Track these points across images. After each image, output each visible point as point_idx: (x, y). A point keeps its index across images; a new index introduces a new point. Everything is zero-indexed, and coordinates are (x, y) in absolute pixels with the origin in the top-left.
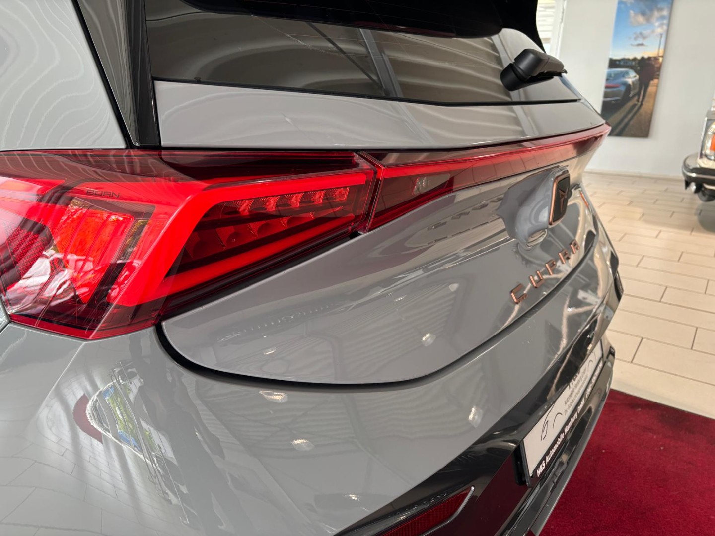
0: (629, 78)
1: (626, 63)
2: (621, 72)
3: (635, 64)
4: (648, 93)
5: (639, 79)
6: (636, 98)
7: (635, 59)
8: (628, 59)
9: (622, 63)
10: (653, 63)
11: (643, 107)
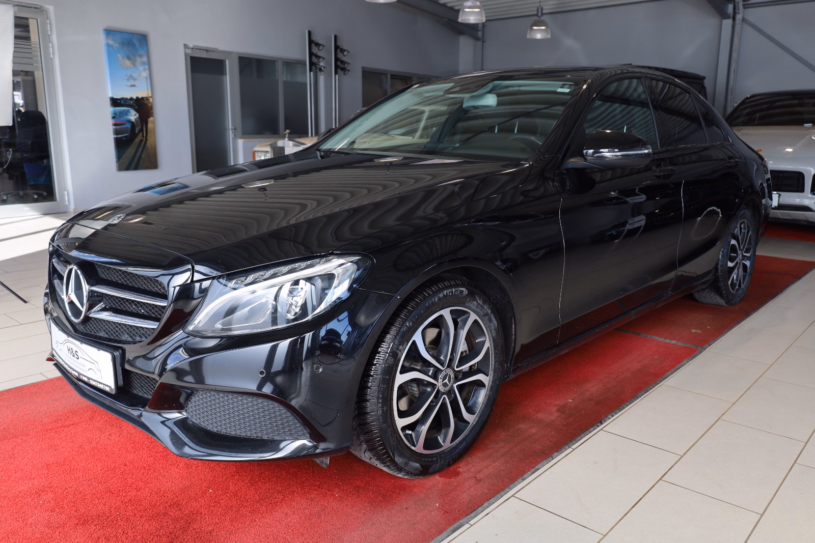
0: (131, 116)
1: (126, 102)
2: (124, 110)
3: (133, 103)
4: (149, 129)
5: (140, 117)
6: (141, 134)
7: (131, 99)
8: (127, 99)
9: (122, 102)
10: (146, 103)
11: (148, 142)
